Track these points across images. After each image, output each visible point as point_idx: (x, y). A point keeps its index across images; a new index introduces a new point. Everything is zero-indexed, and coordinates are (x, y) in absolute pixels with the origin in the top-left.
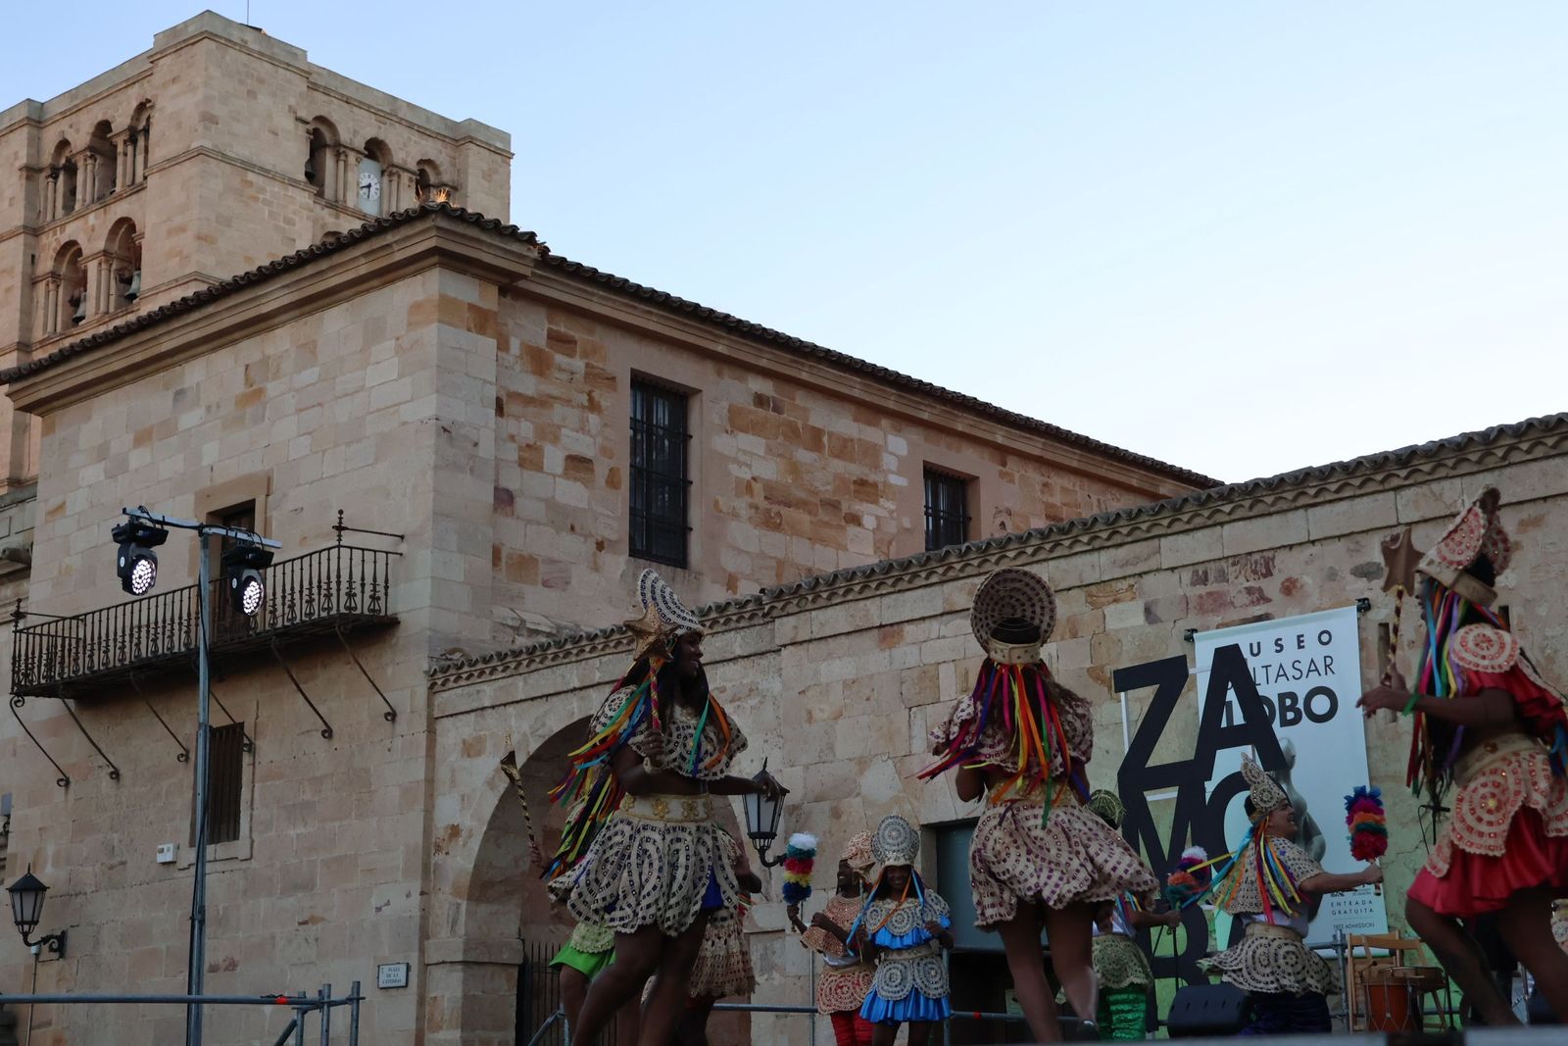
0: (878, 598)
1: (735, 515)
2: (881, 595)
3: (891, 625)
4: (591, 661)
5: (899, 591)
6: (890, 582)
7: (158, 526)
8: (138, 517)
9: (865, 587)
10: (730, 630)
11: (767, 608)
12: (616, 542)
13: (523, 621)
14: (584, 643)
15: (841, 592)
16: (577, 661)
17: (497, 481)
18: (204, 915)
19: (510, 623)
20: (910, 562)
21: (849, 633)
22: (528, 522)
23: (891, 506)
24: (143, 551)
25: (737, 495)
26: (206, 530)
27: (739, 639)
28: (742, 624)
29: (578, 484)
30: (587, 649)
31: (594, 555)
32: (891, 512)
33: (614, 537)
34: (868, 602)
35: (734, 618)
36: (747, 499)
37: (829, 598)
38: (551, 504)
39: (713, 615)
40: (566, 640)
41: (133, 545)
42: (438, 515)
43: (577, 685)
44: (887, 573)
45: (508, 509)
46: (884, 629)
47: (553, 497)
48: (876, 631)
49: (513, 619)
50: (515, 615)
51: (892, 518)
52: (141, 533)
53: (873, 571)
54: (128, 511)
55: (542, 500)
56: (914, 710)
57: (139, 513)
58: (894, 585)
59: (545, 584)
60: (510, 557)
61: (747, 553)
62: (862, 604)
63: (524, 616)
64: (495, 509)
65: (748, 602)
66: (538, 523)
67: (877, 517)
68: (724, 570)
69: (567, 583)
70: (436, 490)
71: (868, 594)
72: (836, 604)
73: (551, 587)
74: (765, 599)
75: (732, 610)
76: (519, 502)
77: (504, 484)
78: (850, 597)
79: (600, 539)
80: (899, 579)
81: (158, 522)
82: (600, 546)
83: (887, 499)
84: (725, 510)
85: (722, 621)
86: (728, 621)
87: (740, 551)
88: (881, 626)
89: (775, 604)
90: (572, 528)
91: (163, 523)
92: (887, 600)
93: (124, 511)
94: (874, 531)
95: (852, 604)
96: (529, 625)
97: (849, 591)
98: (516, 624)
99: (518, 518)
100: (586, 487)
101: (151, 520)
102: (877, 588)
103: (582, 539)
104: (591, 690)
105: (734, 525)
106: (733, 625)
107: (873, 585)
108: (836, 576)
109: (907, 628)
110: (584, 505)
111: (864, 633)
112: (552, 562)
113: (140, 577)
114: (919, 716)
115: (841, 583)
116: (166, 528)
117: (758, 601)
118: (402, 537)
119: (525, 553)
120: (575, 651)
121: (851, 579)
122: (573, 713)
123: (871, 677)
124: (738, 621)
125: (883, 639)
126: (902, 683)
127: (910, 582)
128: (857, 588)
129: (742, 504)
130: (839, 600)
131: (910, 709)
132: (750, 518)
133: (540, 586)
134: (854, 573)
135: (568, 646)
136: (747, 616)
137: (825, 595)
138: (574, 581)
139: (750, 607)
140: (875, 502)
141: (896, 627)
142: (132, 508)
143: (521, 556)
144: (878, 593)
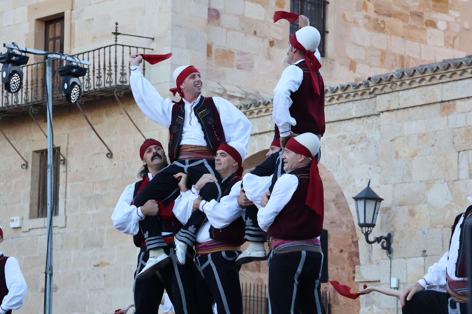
0: (441, 85)
1: (356, 23)
2: (443, 83)
3: (448, 101)
4: (265, 118)
5: (454, 81)
6: (448, 75)
7: (23, 54)
8: (12, 49)
9: (433, 78)
10: (350, 101)
11: (372, 89)
12: (281, 41)
13: (225, 90)
14: (262, 106)
15: (417, 80)
16: (257, 117)
17: (209, 4)
18: (52, 271)
19: (218, 91)
20: (461, 63)
21: (422, 105)
22: (228, 29)
23: (457, 14)
24: (16, 68)
25: (358, 10)
26: (49, 56)
27: (355, 106)
28: (357, 98)
29: (259, 6)
30: (264, 110)
31: (268, 49)
32: (456, 18)
33: (280, 38)
34: (435, 87)
35: (352, 94)
36: (364, 12)
37: (410, 84)
38: (242, 18)
39: (339, 92)
40: (251, 105)
41: (10, 65)
42: (175, 26)
43: (258, 132)
44: (447, 69)
45: (216, 22)
46: (443, 103)
47: (243, 14)
48: (439, 104)
49: (219, 89)
50: (220, 87)
51: (457, 22)
52: (14, 58)
53: (438, 68)
54: (6, 45)
55: (237, 16)
56: (461, 153)
57: (12, 47)
58: (451, 77)
59: (239, 67)
60: (217, 51)
61: (363, 47)
62: (430, 88)
63: (226, 87)
64: (209, 22)
65: (360, 85)
66: (235, 30)
67: (447, 22)
68: (348, 58)
69: (252, 67)
70: (173, 11)
71: (434, 81)
72: (415, 88)
73: (241, 69)
74: (370, 83)
75: (351, 89)
76: (223, 17)
77: (213, 6)
78: (423, 83)
79: (271, 39)
80: (454, 73)
81: (23, 51)
82: (272, 43)
83: (454, 10)
84: (349, 20)
85: (345, 96)
86: (348, 96)
87: (359, 46)
88: (442, 102)
89: (377, 87)
90: (255, 33)
91: (26, 52)
92: (446, 86)
93: (4, 45)
94: (445, 31)
95: (424, 88)
96: (228, 93)
97: (423, 80)
98: (221, 92)
99: (222, 27)
100: (264, 7)
101: (19, 50)
102: (440, 79)
103: (261, 40)
104: (265, 135)
105: (354, 29)
106: (351, 98)
107: (438, 77)
108: (415, 71)
109: (458, 103)
110: (262, 18)
111: (432, 105)
112: (243, 54)
113: (14, 83)
114: (464, 157)
115: (417, 75)
116: (28, 55)
117: (367, 85)
118: (153, 39)
119: (226, 49)
120: (256, 111)
121: (424, 73)
122: (255, 148)
123: (435, 132)
124: (354, 96)
125: (443, 109)
126: (454, 137)
127: (461, 75)
128: (428, 78)
129: (360, 16)
130: (417, 85)
131: (459, 152)
132: (365, 25)
133: (235, 68)
134: (426, 69)
135: (252, 108)
136: (360, 93)
137: (408, 82)
138: (256, 65)
139: (362, 88)
140: (446, 12)
141: (451, 103)
142: (9, 44)
143: (223, 50)
144: (441, 81)
